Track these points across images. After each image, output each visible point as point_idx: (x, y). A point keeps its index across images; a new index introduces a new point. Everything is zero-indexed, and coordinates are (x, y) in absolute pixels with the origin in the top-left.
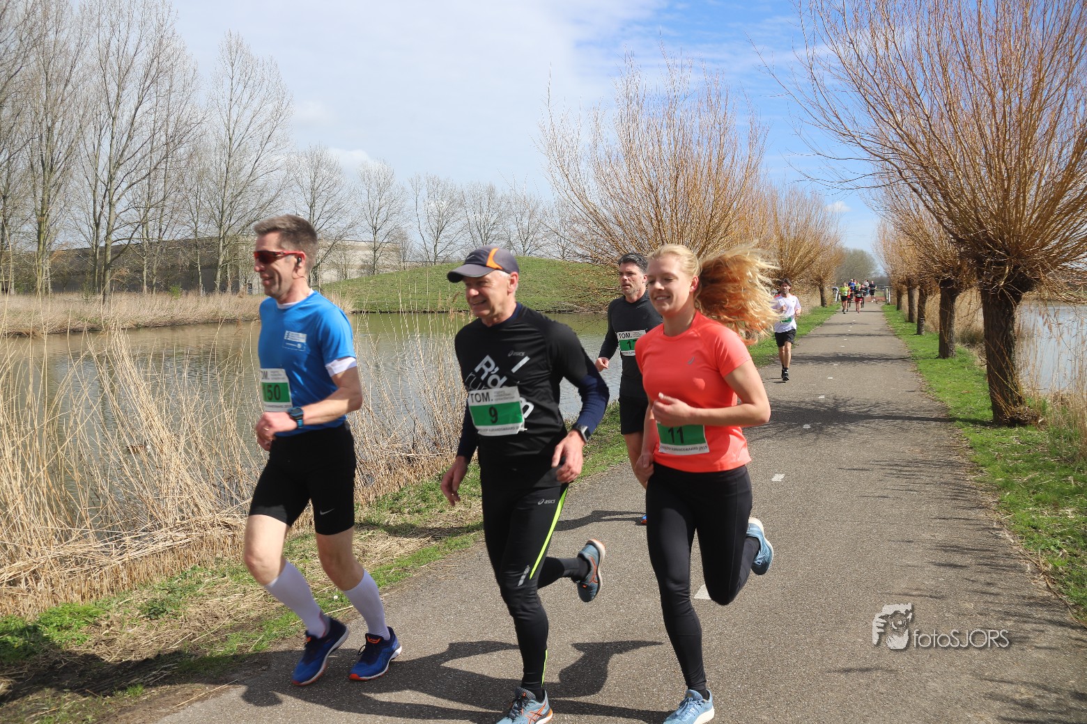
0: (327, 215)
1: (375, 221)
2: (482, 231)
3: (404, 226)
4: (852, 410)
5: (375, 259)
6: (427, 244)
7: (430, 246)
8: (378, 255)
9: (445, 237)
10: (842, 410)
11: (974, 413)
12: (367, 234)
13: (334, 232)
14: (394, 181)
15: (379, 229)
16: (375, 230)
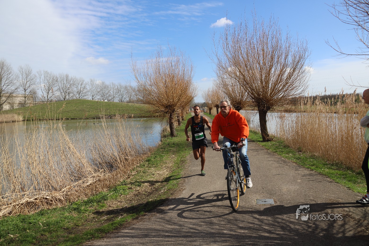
0: (7, 84)
1: (25, 87)
2: (64, 91)
3: (36, 89)
5: (25, 101)
7: (45, 95)
8: (26, 99)
9: (51, 92)
12: (22, 92)
13: (10, 91)
14: (32, 73)
15: (27, 90)
16: (25, 90)
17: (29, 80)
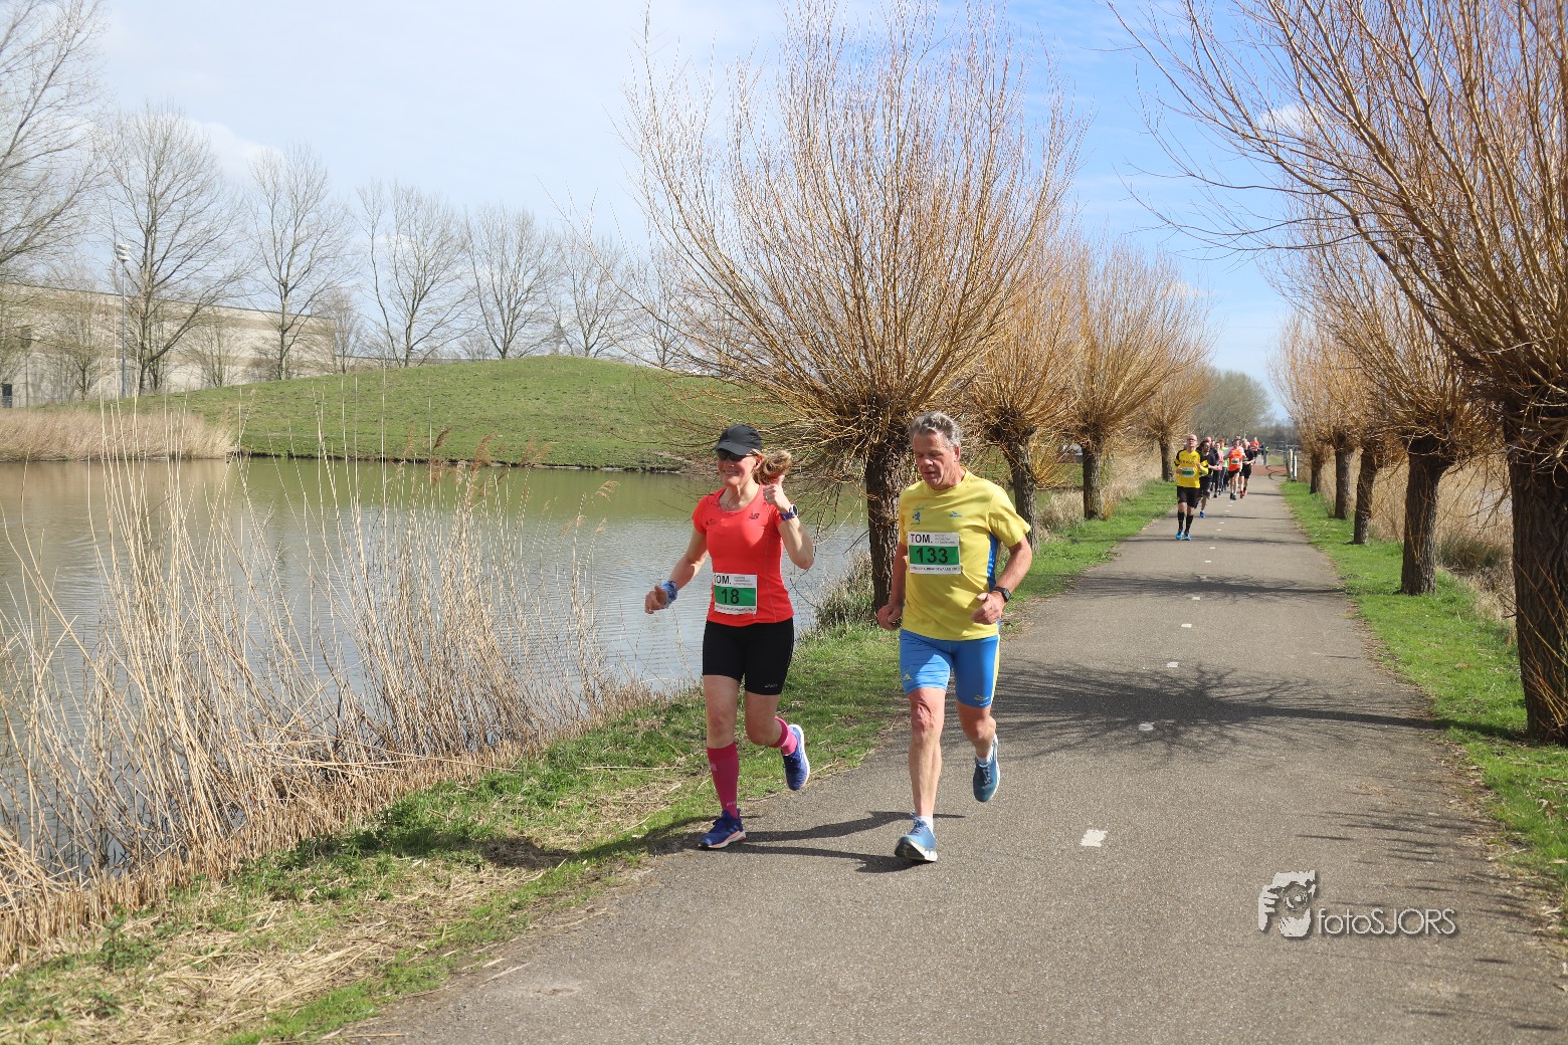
0: (185, 251)
1: (284, 270)
2: (505, 303)
3: (347, 284)
4: (1234, 694)
5: (283, 349)
6: (393, 325)
7: (398, 328)
8: (288, 340)
9: (430, 311)
10: (1214, 693)
11: (1485, 712)
13: (197, 288)
14: (327, 192)
15: (293, 288)
16: (285, 288)
17: (309, 236)
